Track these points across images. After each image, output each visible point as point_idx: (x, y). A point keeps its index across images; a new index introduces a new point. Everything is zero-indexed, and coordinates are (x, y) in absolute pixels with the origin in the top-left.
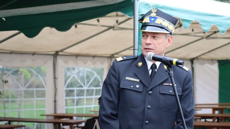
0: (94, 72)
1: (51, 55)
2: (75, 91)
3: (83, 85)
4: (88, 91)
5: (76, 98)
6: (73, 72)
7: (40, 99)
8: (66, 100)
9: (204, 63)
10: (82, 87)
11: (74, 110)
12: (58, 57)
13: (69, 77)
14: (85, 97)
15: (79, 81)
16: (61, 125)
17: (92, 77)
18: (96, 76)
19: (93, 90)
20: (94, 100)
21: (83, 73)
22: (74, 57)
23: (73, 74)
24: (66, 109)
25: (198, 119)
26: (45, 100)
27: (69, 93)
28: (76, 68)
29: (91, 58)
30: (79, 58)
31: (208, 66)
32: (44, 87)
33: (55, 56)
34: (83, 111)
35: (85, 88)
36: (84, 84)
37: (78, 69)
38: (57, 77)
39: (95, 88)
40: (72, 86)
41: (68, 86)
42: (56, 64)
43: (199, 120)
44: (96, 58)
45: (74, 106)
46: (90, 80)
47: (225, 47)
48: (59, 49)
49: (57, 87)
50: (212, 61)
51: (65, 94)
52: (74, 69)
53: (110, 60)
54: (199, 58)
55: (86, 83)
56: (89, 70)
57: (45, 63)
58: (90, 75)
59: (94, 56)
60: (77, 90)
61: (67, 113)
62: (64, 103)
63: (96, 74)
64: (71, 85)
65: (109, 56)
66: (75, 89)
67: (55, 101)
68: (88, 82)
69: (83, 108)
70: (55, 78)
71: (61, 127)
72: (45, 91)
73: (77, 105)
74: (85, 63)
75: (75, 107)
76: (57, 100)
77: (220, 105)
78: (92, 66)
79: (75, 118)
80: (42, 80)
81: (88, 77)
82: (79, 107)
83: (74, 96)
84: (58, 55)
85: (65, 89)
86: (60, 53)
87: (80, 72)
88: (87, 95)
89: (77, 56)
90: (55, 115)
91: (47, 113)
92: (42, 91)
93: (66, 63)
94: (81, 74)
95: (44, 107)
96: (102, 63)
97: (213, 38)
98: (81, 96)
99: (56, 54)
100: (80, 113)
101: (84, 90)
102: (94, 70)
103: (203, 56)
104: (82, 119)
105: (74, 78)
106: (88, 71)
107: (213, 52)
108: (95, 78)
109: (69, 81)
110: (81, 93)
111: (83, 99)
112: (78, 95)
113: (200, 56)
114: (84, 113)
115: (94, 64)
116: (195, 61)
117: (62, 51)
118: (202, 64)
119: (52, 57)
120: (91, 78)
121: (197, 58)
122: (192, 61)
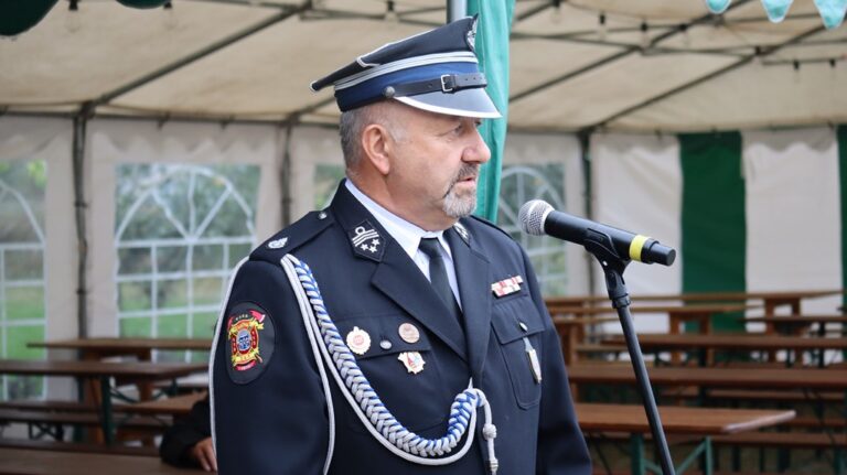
0: (222, 180)
1: (64, 115)
2: (154, 255)
3: (180, 228)
4: (198, 250)
5: (156, 277)
6: (145, 181)
7: (21, 283)
8: (120, 285)
9: (629, 146)
10: (177, 235)
11: (151, 322)
12: (90, 125)
13: (129, 200)
14: (188, 274)
15: (169, 213)
16: (112, 382)
17: (216, 198)
18: (231, 195)
19: (220, 247)
21: (184, 186)
22: (151, 126)
23: (144, 188)
24: (122, 322)
25: (609, 352)
26: (40, 290)
27: (132, 260)
28: (155, 167)
29: (215, 128)
30: (168, 127)
31: (641, 155)
32: (35, 239)
33: (80, 119)
34: (185, 329)
35: (191, 240)
36: (187, 226)
37: (163, 170)
38: (86, 198)
39: (226, 241)
40: (140, 236)
41: (126, 236)
42: (82, 152)
43: (611, 358)
44: (231, 129)
45: (149, 307)
46: (207, 208)
47: (706, 86)
48: (93, 93)
49: (88, 237)
50: (658, 135)
51: (116, 265)
52: (145, 168)
53: (283, 133)
54: (610, 125)
55: (193, 219)
56: (207, 172)
57: (42, 147)
58: (208, 192)
59: (226, 121)
60: (159, 248)
61: (122, 337)
62: (115, 297)
63: (230, 188)
64: (139, 229)
65: (279, 118)
66: (153, 244)
67: (81, 292)
68: (200, 219)
69: (184, 317)
70: (80, 204)
71: (113, 392)
72: (40, 253)
73: (160, 305)
74: (192, 147)
75: (154, 313)
76: (89, 284)
77: (687, 301)
78: (219, 159)
79: (154, 354)
80: (29, 212)
81: (199, 200)
82: (168, 311)
83: (148, 270)
84: (92, 116)
85: (117, 244)
86: (100, 110)
87: (168, 181)
88: (195, 268)
89: (162, 118)
90: (83, 343)
91: (49, 338)
92: (29, 252)
93: (120, 144)
94: (172, 190)
95: (40, 315)
96: (255, 146)
97: (667, 51)
98: (175, 269)
99: (84, 115)
100: (174, 333)
101: (185, 248)
102: (223, 171)
103: (627, 121)
104: (183, 360)
105: (149, 202)
106: (200, 176)
107: (663, 104)
108: (226, 204)
109: (131, 213)
110: (172, 260)
111: (182, 281)
112: (163, 267)
113: (613, 118)
114: (190, 334)
115: (224, 148)
116: (595, 138)
117: (105, 100)
118: (622, 148)
119: (70, 123)
120: (210, 201)
121: (602, 126)
122: (584, 136)
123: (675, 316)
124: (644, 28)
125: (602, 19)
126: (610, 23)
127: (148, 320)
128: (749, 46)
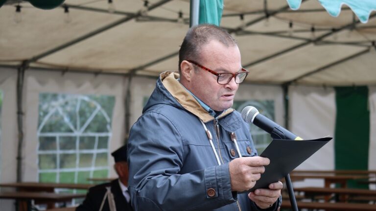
0: (94, 103)
1: (13, 67)
2: (58, 140)
3: (72, 127)
4: (82, 139)
5: (59, 152)
6: (54, 103)
8: (40, 156)
9: (309, 92)
10: (71, 131)
12: (27, 72)
13: (46, 113)
14: (77, 151)
15: (66, 120)
16: (33, 202)
17: (91, 113)
18: (100, 111)
19: (94, 138)
20: (94, 157)
21: (74, 106)
22: (58, 74)
23: (53, 107)
24: (40, 175)
27: (46, 143)
28: (60, 95)
29: (91, 76)
30: (67, 75)
31: (315, 97)
33: (22, 69)
34: (73, 179)
35: (78, 133)
36: (76, 127)
37: (64, 98)
38: (23, 110)
39: (97, 135)
40: (51, 131)
41: (43, 131)
42: (22, 86)
44: (100, 77)
45: (55, 168)
46: (86, 118)
47: (350, 62)
48: (28, 55)
49: (24, 130)
50: (324, 88)
51: (38, 145)
52: (55, 96)
53: (127, 80)
54: (299, 81)
55: (78, 123)
56: (86, 99)
57: (1, 83)
58: (87, 110)
59: (97, 73)
60: (60, 137)
61: (40, 182)
62: (37, 162)
63: (99, 107)
64: (50, 127)
65: (125, 72)
66: (57, 135)
67: (19, 158)
68: (82, 124)
69: (73, 173)
70: (20, 113)
71: (33, 208)
73: (62, 166)
74: (79, 86)
75: (58, 171)
76: (23, 155)
77: (337, 174)
78: (92, 92)
79: (57, 191)
81: (82, 114)
82: (65, 170)
83: (55, 148)
84: (28, 68)
85: (39, 134)
86: (32, 65)
87: (67, 103)
88: (81, 148)
89: (64, 70)
90: (19, 184)
93: (42, 83)
94: (69, 108)
96: (112, 86)
97: (328, 43)
98: (70, 149)
99: (23, 67)
100: (68, 181)
101: (75, 138)
102: (96, 99)
103: (308, 79)
105: (56, 114)
106: (83, 101)
107: (328, 71)
108: (96, 116)
109: (46, 119)
110: (69, 143)
111: (74, 155)
112: (63, 147)
113: (301, 77)
114: (76, 181)
115: (96, 87)
116: (291, 88)
117: (35, 59)
118: (305, 93)
119: (15, 71)
120: (88, 114)
121: (295, 82)
122: (286, 87)
123: (328, 181)
124: (313, 30)
125: (291, 25)
126: (295, 27)
127: (54, 175)
128: (369, 41)
